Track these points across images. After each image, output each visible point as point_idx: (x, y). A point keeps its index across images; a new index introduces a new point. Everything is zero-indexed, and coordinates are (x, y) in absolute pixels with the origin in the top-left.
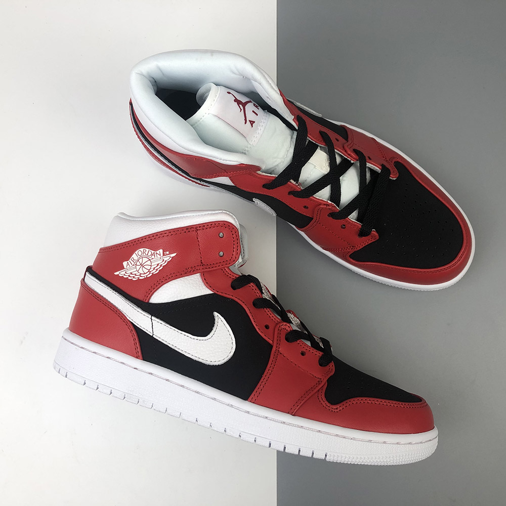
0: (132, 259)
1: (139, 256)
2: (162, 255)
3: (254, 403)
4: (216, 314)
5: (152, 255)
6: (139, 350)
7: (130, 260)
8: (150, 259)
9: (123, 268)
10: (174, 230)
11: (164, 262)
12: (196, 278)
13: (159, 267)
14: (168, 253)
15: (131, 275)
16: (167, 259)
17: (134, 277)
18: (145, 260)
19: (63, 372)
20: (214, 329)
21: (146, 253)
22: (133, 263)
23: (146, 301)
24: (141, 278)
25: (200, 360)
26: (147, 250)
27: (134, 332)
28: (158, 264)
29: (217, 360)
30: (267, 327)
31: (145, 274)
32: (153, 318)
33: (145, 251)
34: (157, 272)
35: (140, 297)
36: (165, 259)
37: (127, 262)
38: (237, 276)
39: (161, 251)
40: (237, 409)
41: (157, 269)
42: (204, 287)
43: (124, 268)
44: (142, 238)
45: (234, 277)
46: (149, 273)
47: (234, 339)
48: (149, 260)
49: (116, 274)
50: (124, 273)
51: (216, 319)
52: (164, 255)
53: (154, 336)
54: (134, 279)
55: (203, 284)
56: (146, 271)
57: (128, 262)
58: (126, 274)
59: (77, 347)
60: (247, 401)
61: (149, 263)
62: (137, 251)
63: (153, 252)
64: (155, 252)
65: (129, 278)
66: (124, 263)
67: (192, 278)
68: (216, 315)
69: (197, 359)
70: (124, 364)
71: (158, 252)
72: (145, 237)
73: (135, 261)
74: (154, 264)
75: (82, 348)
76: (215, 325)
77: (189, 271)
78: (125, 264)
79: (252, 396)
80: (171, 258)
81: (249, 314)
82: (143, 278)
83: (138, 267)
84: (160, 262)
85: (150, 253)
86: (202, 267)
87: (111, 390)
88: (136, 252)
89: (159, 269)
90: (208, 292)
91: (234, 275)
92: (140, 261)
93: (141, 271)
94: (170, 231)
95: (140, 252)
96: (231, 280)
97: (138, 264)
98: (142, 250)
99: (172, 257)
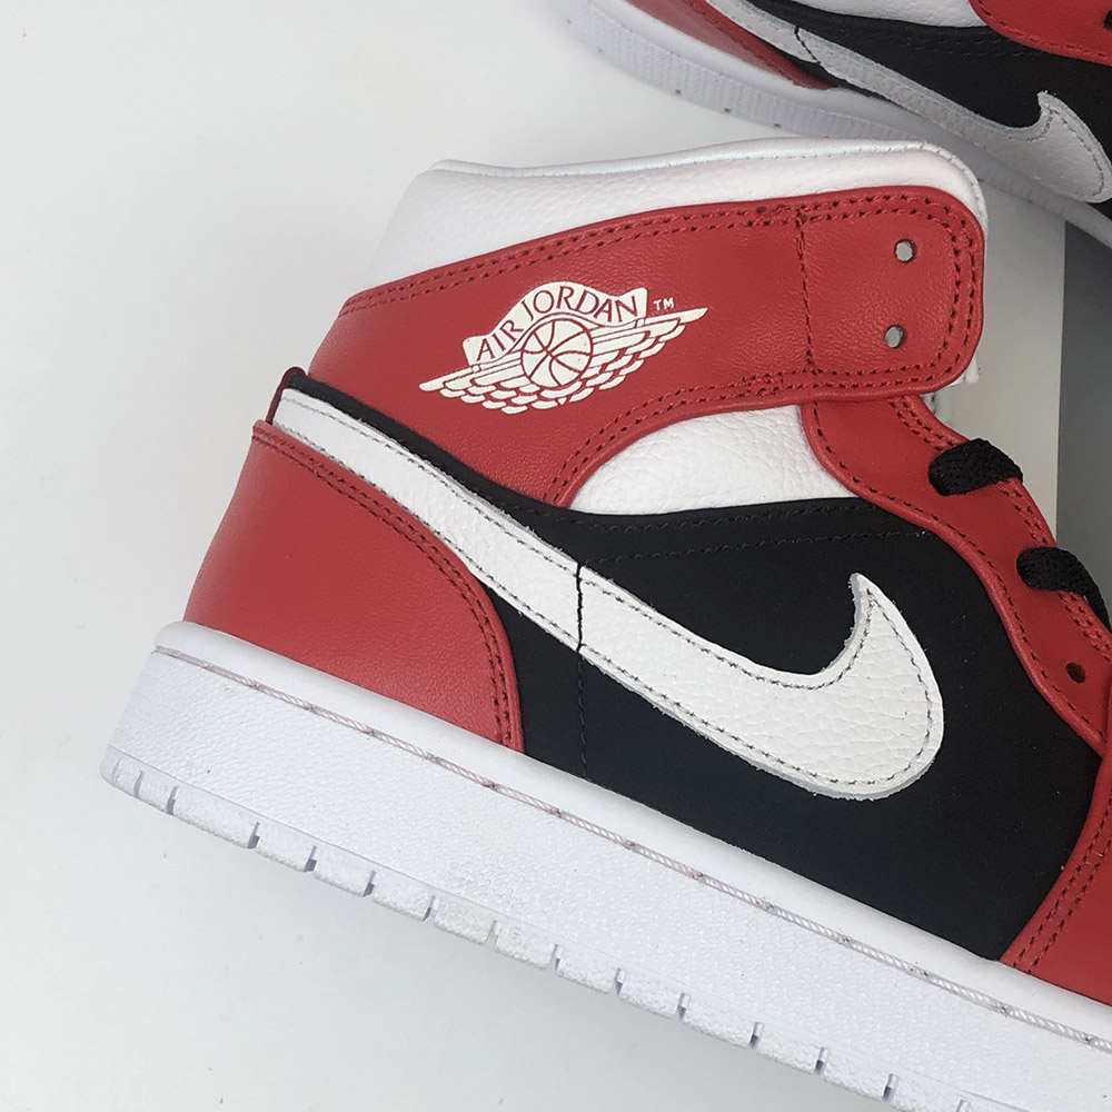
0: (508, 327)
1: (537, 316)
2: (642, 311)
3: (1029, 973)
4: (861, 584)
5: (597, 310)
6: (512, 706)
7: (497, 330)
8: (589, 326)
9: (462, 362)
10: (705, 211)
11: (649, 342)
12: (782, 423)
13: (625, 360)
14: (668, 303)
15: (497, 394)
16: (667, 328)
17: (508, 401)
18: (565, 329)
19: (156, 790)
20: (852, 646)
21: (574, 302)
22: (508, 344)
23: (559, 504)
24: (540, 405)
25: (785, 772)
26: (579, 288)
27: (496, 627)
28: (622, 352)
29: (859, 779)
30: (1076, 673)
31: (560, 387)
32: (586, 573)
33: (566, 293)
34: (618, 380)
35: (530, 484)
36: (656, 331)
37: (480, 339)
38: (956, 441)
39: (641, 294)
40: (955, 990)
41: (616, 373)
42: (814, 467)
43: (465, 364)
44: (559, 239)
45: (943, 444)
46: (578, 384)
47: (937, 699)
48: (586, 331)
49: (426, 386)
50: (465, 382)
51: (862, 604)
52: (651, 311)
53: (582, 651)
54: (509, 410)
55: (808, 453)
56: (565, 376)
57: (489, 337)
58: (473, 390)
59: (232, 684)
60: (997, 963)
61: (582, 343)
62: (532, 294)
63: (603, 297)
64: (614, 299)
65: (489, 405)
66: (465, 344)
67: (767, 424)
68: (863, 589)
69: (770, 765)
70: (438, 761)
71: (626, 299)
72: (573, 235)
73: (517, 335)
74: (606, 349)
75: (254, 686)
76: (857, 632)
77: (755, 390)
78: (471, 346)
79: (1022, 942)
80: (681, 328)
81: (1003, 608)
82: (554, 404)
83: (530, 362)
84: (631, 341)
85: (589, 304)
86: (809, 380)
87: (374, 873)
88: (528, 299)
89: (623, 372)
90: (831, 489)
91: (943, 432)
92: (544, 334)
93: (542, 378)
94: (685, 213)
95: (543, 295)
96: (930, 455)
97: (533, 345)
98: (554, 287)
99: (687, 324)
